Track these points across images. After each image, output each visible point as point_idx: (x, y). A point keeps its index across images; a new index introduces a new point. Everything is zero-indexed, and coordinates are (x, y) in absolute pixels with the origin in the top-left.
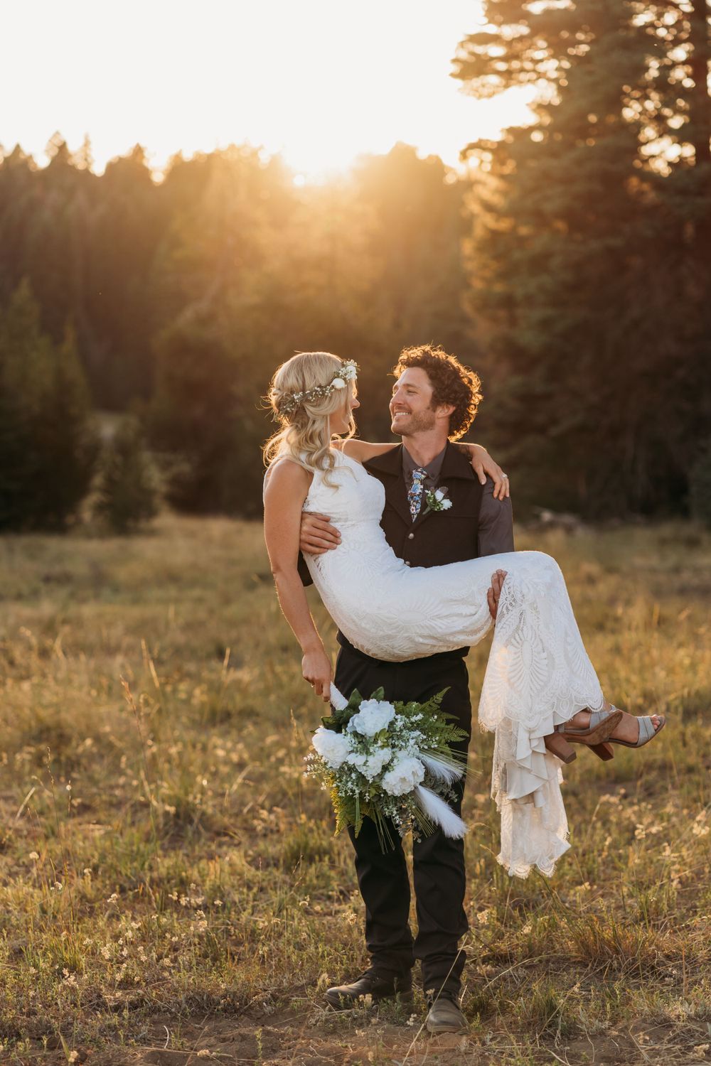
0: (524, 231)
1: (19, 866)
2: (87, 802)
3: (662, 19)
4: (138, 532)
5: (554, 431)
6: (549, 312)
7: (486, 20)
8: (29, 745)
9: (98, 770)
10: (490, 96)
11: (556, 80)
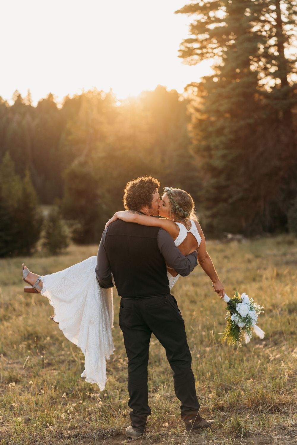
0: (213, 119)
1: (25, 388)
2: (50, 362)
3: (264, 28)
4: (61, 254)
5: (231, 201)
6: (225, 152)
7: (190, 33)
8: (24, 341)
9: (53, 349)
10: (195, 64)
11: (222, 56)
